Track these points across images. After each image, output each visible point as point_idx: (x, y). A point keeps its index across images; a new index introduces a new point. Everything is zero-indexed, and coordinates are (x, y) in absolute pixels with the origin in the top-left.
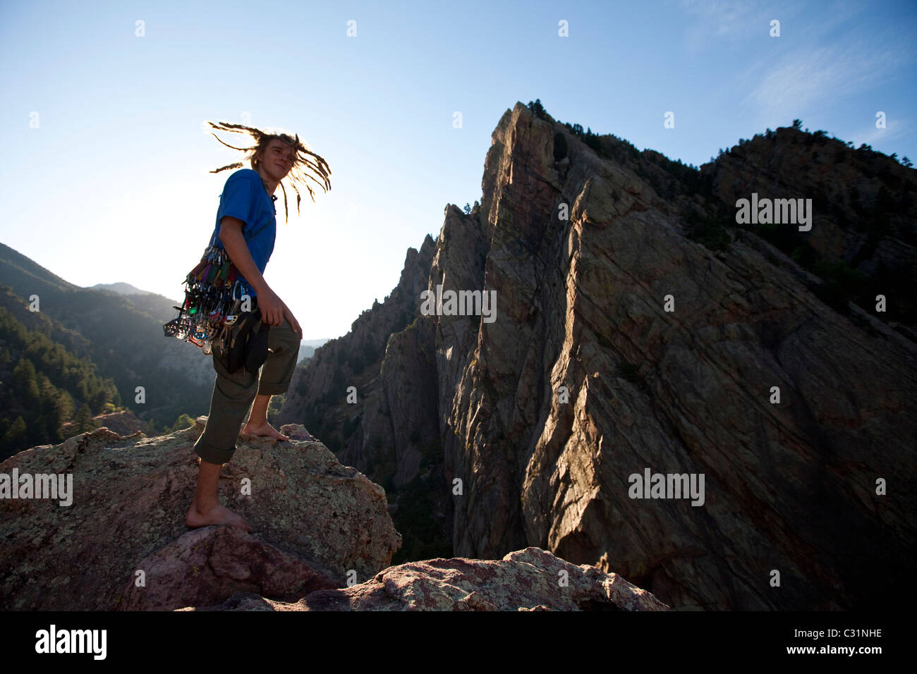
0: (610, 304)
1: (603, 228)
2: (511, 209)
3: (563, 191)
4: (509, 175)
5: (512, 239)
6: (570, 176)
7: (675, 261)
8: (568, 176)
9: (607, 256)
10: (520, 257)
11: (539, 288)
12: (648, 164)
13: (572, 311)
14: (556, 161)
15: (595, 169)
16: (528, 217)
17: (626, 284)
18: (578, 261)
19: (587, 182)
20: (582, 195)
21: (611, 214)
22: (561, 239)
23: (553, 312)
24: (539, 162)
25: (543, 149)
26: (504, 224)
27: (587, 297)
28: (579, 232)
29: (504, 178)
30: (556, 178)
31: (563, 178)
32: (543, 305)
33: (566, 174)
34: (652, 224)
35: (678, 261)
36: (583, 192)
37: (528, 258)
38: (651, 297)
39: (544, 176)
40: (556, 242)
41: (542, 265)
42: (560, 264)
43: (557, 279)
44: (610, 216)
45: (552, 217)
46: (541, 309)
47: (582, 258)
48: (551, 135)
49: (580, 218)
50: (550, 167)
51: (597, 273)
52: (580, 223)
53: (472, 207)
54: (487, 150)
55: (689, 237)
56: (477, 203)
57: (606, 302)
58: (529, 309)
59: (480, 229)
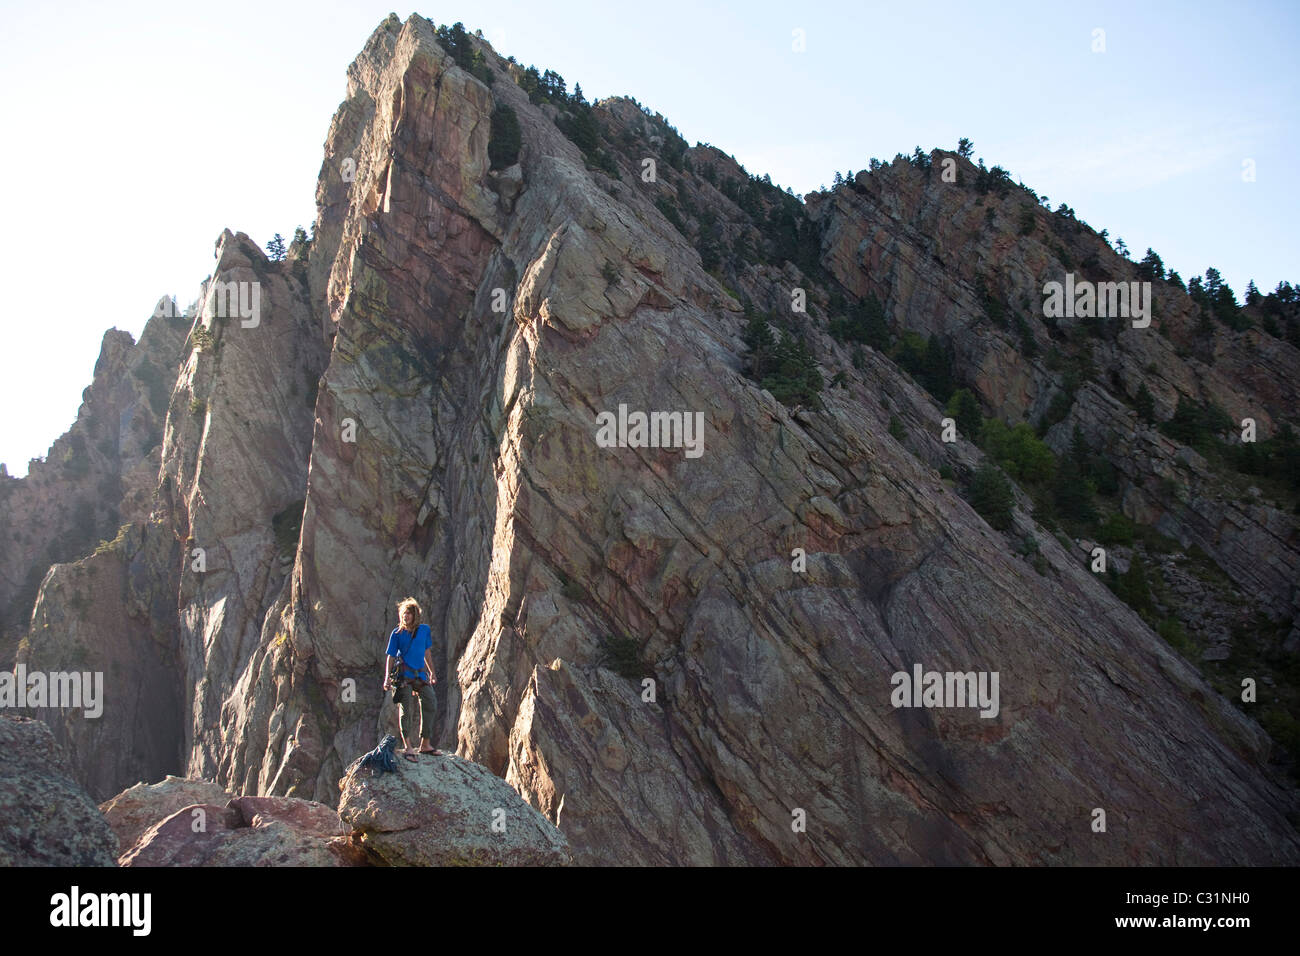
0: (590, 509)
1: (583, 343)
2: (385, 271)
3: (506, 242)
4: (382, 189)
5: (382, 343)
6: (522, 210)
7: (720, 425)
8: (517, 209)
9: (588, 405)
10: (400, 386)
11: (442, 462)
12: (698, 185)
13: (511, 521)
14: (492, 168)
15: (574, 206)
16: (422, 295)
17: (624, 468)
18: (527, 411)
19: (555, 235)
20: (539, 265)
21: (599, 312)
22: (493, 355)
23: (471, 522)
24: (455, 169)
25: (466, 143)
26: (364, 304)
27: (544, 493)
28: (532, 346)
29: (371, 193)
30: (492, 210)
31: (506, 211)
32: (448, 504)
33: (514, 201)
34: (680, 340)
35: (724, 424)
36: (544, 258)
37: (418, 391)
38: (673, 496)
39: (464, 203)
40: (484, 359)
41: (450, 408)
42: (489, 411)
43: (481, 449)
44: (597, 318)
45: (477, 300)
46: (443, 513)
47: (536, 406)
48: (484, 110)
49: (535, 314)
50: (480, 184)
51: (564, 441)
52: (534, 325)
53: (287, 244)
54: (335, 110)
55: (747, 373)
56: (301, 233)
57: (582, 503)
58: (417, 512)
59: (307, 302)
